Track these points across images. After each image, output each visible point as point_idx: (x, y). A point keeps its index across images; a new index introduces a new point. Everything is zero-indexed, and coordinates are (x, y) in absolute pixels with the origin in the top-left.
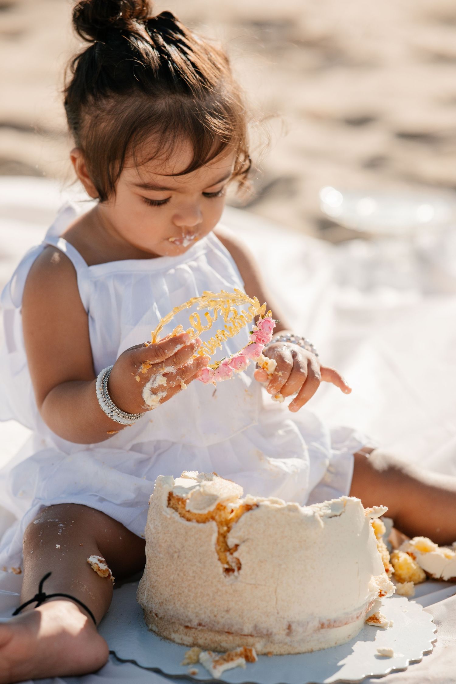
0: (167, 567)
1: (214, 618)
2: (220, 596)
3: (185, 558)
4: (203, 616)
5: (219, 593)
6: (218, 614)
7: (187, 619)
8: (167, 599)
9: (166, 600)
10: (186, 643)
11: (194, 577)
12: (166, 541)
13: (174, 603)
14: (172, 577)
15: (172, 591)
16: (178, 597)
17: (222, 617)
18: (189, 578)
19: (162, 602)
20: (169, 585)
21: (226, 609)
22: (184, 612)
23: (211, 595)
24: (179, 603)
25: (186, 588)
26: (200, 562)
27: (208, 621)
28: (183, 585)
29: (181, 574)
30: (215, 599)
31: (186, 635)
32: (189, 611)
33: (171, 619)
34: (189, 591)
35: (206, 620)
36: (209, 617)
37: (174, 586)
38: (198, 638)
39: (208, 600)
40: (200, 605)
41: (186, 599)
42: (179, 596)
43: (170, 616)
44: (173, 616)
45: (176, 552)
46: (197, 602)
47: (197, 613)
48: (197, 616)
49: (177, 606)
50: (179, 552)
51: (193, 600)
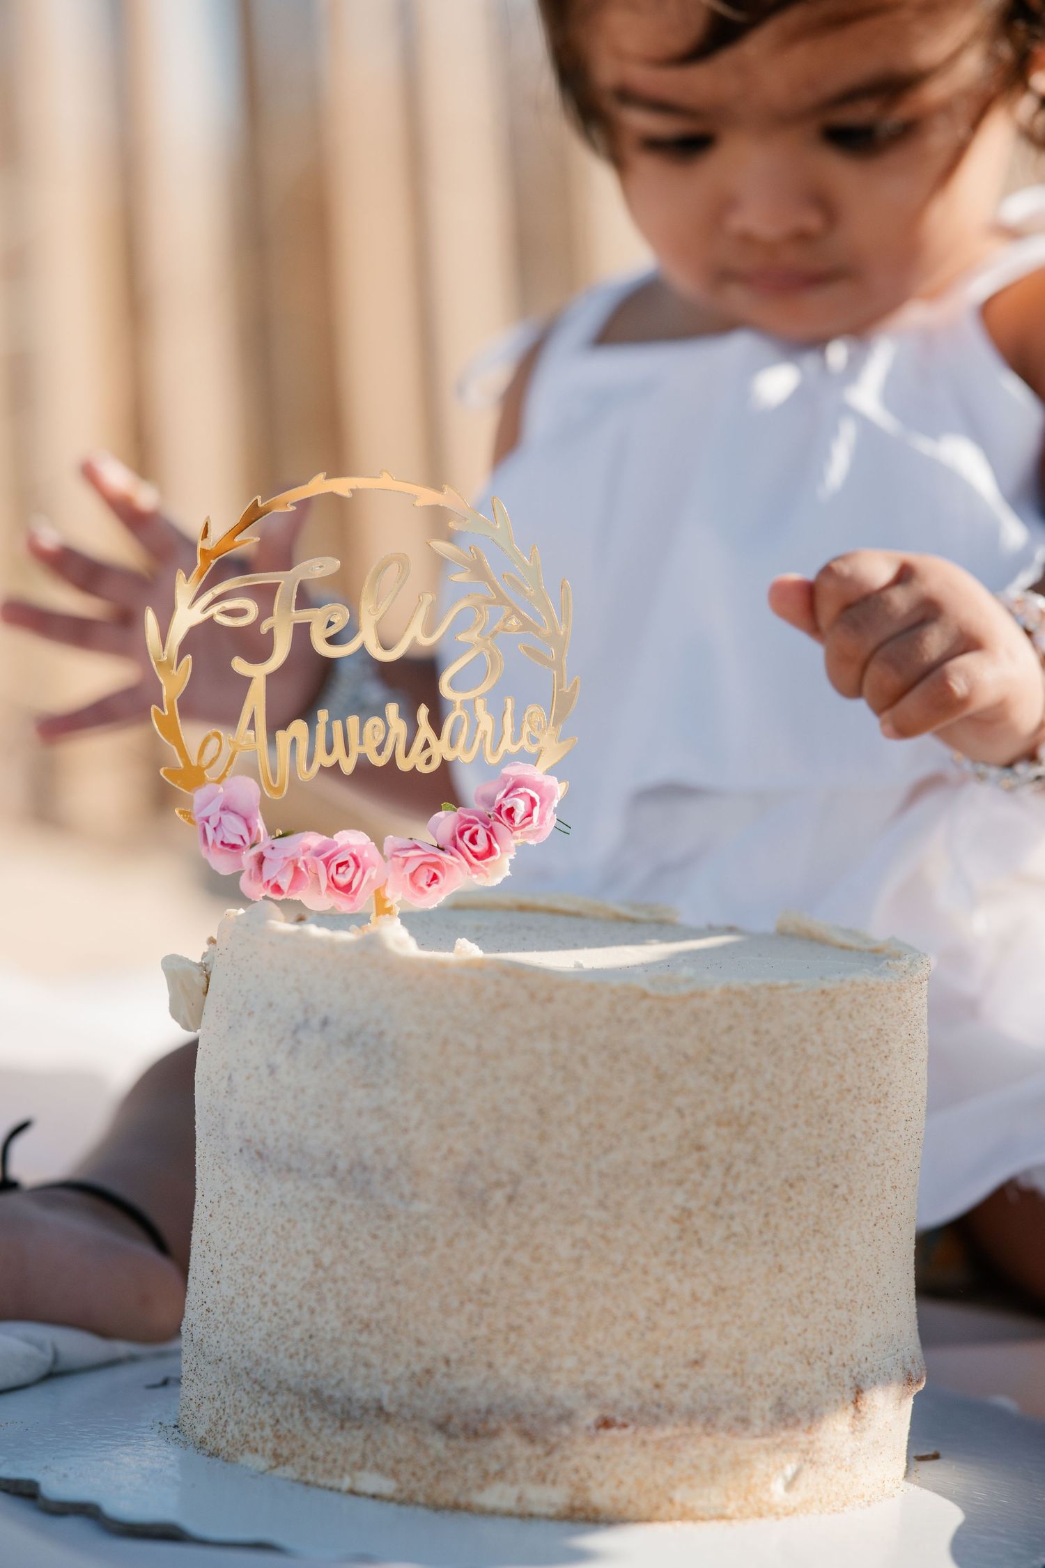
0: (450, 1244)
1: (656, 1394)
2: (673, 1313)
3: (543, 1199)
4: (613, 1392)
5: (671, 1304)
6: (666, 1377)
7: (552, 1413)
8: (454, 1356)
9: (447, 1362)
10: (536, 1509)
11: (578, 1261)
12: (451, 1151)
13: (490, 1365)
14: (476, 1277)
15: (477, 1325)
16: (506, 1340)
17: (684, 1386)
18: (556, 1267)
19: (428, 1372)
20: (462, 1303)
21: (693, 1356)
22: (537, 1390)
23: (642, 1314)
24: (513, 1360)
25: (541, 1303)
26: (602, 1205)
27: (636, 1405)
28: (531, 1296)
29: (523, 1258)
30: (654, 1327)
31: (544, 1480)
32: (557, 1383)
33: (485, 1421)
34: (555, 1312)
35: (627, 1403)
36: (638, 1393)
37: (486, 1305)
38: (591, 1484)
39: (629, 1334)
40: (600, 1355)
41: (541, 1342)
42: (513, 1337)
43: (478, 1411)
44: (489, 1411)
45: (498, 1184)
46: (588, 1348)
47: (587, 1384)
48: (590, 1396)
49: (504, 1372)
50: (516, 1180)
51: (571, 1341)
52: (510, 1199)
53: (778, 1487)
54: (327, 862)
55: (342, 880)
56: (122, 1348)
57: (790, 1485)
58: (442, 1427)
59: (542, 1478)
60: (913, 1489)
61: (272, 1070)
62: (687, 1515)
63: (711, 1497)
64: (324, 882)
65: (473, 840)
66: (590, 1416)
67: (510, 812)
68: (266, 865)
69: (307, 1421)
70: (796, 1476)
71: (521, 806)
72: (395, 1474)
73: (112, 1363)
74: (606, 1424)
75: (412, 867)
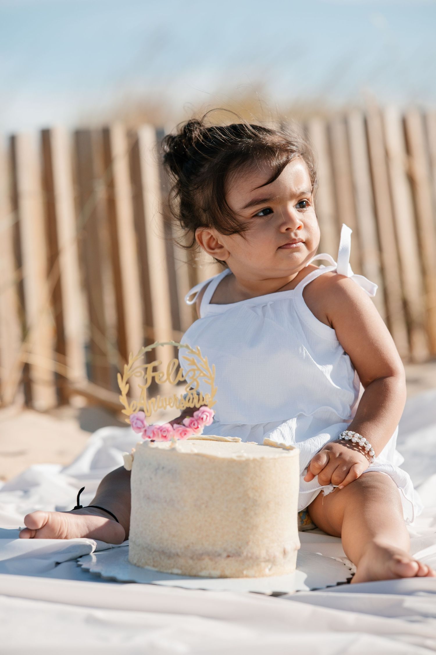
1: (239, 550)
4: (230, 549)
6: (241, 546)
7: (216, 554)
9: (193, 543)
13: (202, 544)
15: (199, 535)
20: (196, 530)
21: (247, 541)
22: (213, 549)
23: (236, 532)
24: (207, 543)
27: (235, 552)
28: (211, 528)
30: (239, 535)
32: (217, 548)
33: (201, 557)
34: (217, 532)
35: (233, 552)
36: (235, 549)
37: (201, 530)
38: (225, 570)
39: (233, 536)
40: (227, 541)
41: (214, 539)
42: (207, 538)
43: (200, 554)
44: (202, 554)
46: (224, 540)
47: (224, 548)
48: (225, 550)
49: (205, 545)
51: (220, 538)
52: (206, 507)
53: (267, 571)
54: (161, 431)
55: (164, 435)
56: (111, 545)
57: (270, 570)
58: (192, 558)
59: (214, 569)
60: (298, 571)
61: (151, 479)
62: (247, 576)
63: (251, 572)
64: (160, 436)
65: (194, 425)
66: (225, 555)
67: (202, 419)
68: (147, 432)
69: (161, 558)
70: (271, 568)
71: (205, 417)
72: (181, 569)
73: (109, 549)
74: (228, 556)
75: (180, 431)
